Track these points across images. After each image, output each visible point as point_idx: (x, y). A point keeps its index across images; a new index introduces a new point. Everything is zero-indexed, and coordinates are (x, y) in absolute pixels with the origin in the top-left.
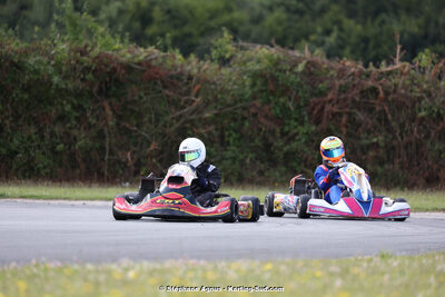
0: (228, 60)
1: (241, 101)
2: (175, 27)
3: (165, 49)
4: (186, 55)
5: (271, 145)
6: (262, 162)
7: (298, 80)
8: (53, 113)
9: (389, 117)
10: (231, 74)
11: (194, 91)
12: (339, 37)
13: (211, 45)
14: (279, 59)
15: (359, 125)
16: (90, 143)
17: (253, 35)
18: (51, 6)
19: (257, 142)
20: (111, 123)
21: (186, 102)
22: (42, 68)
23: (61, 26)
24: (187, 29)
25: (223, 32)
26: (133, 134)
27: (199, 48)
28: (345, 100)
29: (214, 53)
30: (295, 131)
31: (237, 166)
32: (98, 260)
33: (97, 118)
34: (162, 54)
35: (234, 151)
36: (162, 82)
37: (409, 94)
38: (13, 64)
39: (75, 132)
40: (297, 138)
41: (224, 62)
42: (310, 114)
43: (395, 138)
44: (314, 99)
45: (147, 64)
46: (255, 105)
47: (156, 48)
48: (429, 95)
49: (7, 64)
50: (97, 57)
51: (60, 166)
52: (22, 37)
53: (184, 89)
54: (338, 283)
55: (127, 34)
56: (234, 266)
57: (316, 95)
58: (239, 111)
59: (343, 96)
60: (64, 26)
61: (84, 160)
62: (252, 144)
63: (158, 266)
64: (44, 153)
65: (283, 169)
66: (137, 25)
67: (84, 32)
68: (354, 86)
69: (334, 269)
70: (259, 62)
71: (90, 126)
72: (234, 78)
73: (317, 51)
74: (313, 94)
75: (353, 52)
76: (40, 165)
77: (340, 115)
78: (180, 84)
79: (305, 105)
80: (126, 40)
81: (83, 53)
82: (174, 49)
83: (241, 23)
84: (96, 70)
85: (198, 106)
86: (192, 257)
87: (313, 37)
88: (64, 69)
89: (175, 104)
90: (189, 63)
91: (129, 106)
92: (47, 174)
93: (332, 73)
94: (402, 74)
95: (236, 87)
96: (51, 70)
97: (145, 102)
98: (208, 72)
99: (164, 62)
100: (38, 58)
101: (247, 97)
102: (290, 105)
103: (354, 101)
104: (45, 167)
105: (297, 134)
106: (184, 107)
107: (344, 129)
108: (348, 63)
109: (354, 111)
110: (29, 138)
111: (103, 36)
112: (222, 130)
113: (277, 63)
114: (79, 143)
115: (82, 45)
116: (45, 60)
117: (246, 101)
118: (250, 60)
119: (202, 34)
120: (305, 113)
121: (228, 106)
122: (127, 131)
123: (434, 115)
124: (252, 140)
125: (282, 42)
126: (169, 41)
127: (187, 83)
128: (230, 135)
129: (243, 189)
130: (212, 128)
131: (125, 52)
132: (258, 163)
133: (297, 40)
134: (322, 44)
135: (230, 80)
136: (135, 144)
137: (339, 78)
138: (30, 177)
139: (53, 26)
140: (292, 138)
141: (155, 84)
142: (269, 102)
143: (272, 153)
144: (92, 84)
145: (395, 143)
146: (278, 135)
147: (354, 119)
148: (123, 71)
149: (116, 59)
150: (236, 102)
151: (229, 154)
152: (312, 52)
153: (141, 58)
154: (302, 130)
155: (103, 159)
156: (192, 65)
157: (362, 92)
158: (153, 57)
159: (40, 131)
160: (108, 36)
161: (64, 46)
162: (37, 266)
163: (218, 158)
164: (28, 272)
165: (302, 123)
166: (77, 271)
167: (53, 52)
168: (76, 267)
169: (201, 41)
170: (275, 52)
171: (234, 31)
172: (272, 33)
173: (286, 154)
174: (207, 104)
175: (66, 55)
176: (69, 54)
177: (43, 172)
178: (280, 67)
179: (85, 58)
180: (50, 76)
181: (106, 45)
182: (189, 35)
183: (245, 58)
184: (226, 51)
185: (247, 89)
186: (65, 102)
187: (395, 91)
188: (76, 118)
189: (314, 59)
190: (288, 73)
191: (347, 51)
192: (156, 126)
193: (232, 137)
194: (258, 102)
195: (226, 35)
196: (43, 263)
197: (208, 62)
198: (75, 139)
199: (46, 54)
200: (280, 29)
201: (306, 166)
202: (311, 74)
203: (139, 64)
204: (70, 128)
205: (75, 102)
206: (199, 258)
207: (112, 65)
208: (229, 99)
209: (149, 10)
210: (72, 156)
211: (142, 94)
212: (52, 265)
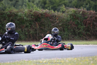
0: (64, 12)
1: (68, 21)
2: (52, 5)
3: (50, 10)
4: (54, 11)
5: (75, 31)
6: (73, 35)
7: (81, 16)
8: (25, 25)
10: (65, 15)
11: (57, 19)
12: (89, 5)
13: (60, 8)
14: (76, 11)
15: (95, 25)
16: (33, 32)
17: (70, 6)
18: (23, 1)
19: (72, 30)
20: (38, 27)
21: (55, 22)
22: (22, 15)
23: (25, 5)
24: (54, 5)
25: (63, 5)
26: (43, 30)
27: (57, 9)
28: (91, 20)
29: (61, 10)
30: (80, 27)
31: (67, 36)
32: (36, 59)
33: (35, 26)
34: (49, 11)
35: (66, 33)
36: (49, 17)
38: (15, 15)
39: (30, 30)
40: (81, 29)
41: (63, 12)
42: (84, 23)
44: (84, 20)
45: (46, 13)
46: (71, 22)
47: (48, 10)
49: (14, 15)
50: (34, 12)
51: (27, 38)
52: (17, 8)
53: (55, 19)
54: (92, 62)
55: (41, 7)
56: (68, 59)
57: (85, 19)
58: (67, 23)
59: (91, 19)
60: (26, 5)
61: (32, 36)
62: (71, 31)
63: (50, 60)
64: (23, 35)
65: (78, 36)
66: (43, 4)
67: (31, 7)
68: (93, 16)
69: (91, 59)
70: (71, 12)
71: (33, 28)
72: (66, 16)
73: (85, 9)
74: (84, 19)
75: (93, 9)
76: (22, 38)
77: (91, 23)
78: (53, 18)
79: (83, 21)
80: (41, 8)
81: (31, 11)
82: (52, 10)
83: (67, 3)
84: (34, 15)
85: (58, 23)
86: (58, 57)
87: (83, 6)
88: (27, 15)
89: (53, 22)
90: (55, 13)
91: (42, 23)
92: (24, 40)
93: (88, 14)
95: (66, 18)
96: (24, 16)
97: (45, 22)
98: (60, 15)
99: (50, 13)
100: (21, 13)
101: (69, 20)
102: (79, 21)
103: (94, 20)
104: (23, 38)
105: (81, 28)
106: (54, 23)
107: (92, 27)
108: (92, 11)
109: (94, 22)
110: (20, 31)
111: (35, 7)
112: (64, 28)
113: (75, 12)
114: (31, 32)
115: (31, 10)
116: (22, 13)
117: (69, 21)
118: (69, 11)
119: (58, 6)
120: (82, 23)
121: (65, 22)
122: (42, 29)
124: (71, 30)
125: (76, 7)
126: (50, 8)
127: (55, 18)
128: (65, 29)
129: (69, 41)
130: (61, 28)
131: (41, 11)
132: (72, 35)
133: (80, 6)
134: (86, 7)
135: (65, 16)
136: (44, 32)
137: (90, 15)
138: (20, 41)
139: (24, 6)
140: (80, 29)
141: (48, 18)
142: (74, 21)
143: (75, 33)
144: (33, 19)
146: (76, 28)
147: (94, 24)
148: (40, 15)
149: (39, 13)
150: (66, 21)
151: (65, 33)
152: (83, 9)
153: (44, 12)
154: (82, 27)
155: (36, 36)
156: (56, 13)
157: (95, 18)
158: (47, 12)
159: (22, 30)
160: (36, 7)
161: (27, 10)
162: (22, 61)
163: (63, 34)
164: (20, 62)
165: (82, 26)
166: (32, 62)
167: (24, 11)
168: (31, 61)
169: (58, 7)
170: (75, 9)
171: (65, 5)
172: (74, 5)
173: (79, 33)
174: (60, 22)
175: (27, 12)
176: (28, 12)
177: (23, 39)
178: (76, 13)
179: (31, 13)
180: (24, 17)
181: (36, 9)
182: (55, 6)
183: (68, 11)
184: (64, 10)
185: (69, 18)
186: (27, 23)
188: (30, 27)
189: (84, 10)
190: (78, 14)
191: (92, 8)
192: (48, 28)
193: (66, 29)
194: (72, 21)
195: (64, 6)
196: (24, 60)
197: (60, 12)
198: (30, 31)
199: (22, 12)
200: (76, 4)
201: (83, 35)
202: (83, 14)
203: (44, 13)
204: (29, 29)
205: (30, 23)
206: (59, 58)
207: (37, 14)
208: (65, 21)
209: (46, 1)
210: (30, 35)
211: (45, 20)
212: (26, 61)
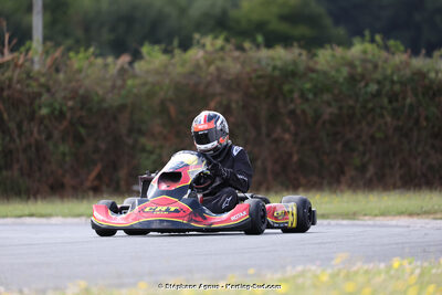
9: (5, 116)
37: (26, 90)
43: (12, 140)
48: (48, 90)
94: (16, 65)
123: (57, 113)
145: (12, 146)
187: (10, 87)
